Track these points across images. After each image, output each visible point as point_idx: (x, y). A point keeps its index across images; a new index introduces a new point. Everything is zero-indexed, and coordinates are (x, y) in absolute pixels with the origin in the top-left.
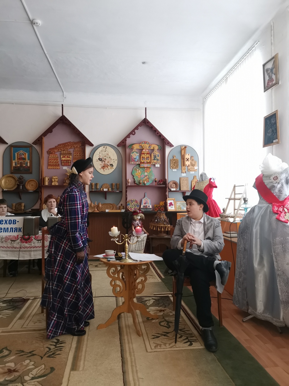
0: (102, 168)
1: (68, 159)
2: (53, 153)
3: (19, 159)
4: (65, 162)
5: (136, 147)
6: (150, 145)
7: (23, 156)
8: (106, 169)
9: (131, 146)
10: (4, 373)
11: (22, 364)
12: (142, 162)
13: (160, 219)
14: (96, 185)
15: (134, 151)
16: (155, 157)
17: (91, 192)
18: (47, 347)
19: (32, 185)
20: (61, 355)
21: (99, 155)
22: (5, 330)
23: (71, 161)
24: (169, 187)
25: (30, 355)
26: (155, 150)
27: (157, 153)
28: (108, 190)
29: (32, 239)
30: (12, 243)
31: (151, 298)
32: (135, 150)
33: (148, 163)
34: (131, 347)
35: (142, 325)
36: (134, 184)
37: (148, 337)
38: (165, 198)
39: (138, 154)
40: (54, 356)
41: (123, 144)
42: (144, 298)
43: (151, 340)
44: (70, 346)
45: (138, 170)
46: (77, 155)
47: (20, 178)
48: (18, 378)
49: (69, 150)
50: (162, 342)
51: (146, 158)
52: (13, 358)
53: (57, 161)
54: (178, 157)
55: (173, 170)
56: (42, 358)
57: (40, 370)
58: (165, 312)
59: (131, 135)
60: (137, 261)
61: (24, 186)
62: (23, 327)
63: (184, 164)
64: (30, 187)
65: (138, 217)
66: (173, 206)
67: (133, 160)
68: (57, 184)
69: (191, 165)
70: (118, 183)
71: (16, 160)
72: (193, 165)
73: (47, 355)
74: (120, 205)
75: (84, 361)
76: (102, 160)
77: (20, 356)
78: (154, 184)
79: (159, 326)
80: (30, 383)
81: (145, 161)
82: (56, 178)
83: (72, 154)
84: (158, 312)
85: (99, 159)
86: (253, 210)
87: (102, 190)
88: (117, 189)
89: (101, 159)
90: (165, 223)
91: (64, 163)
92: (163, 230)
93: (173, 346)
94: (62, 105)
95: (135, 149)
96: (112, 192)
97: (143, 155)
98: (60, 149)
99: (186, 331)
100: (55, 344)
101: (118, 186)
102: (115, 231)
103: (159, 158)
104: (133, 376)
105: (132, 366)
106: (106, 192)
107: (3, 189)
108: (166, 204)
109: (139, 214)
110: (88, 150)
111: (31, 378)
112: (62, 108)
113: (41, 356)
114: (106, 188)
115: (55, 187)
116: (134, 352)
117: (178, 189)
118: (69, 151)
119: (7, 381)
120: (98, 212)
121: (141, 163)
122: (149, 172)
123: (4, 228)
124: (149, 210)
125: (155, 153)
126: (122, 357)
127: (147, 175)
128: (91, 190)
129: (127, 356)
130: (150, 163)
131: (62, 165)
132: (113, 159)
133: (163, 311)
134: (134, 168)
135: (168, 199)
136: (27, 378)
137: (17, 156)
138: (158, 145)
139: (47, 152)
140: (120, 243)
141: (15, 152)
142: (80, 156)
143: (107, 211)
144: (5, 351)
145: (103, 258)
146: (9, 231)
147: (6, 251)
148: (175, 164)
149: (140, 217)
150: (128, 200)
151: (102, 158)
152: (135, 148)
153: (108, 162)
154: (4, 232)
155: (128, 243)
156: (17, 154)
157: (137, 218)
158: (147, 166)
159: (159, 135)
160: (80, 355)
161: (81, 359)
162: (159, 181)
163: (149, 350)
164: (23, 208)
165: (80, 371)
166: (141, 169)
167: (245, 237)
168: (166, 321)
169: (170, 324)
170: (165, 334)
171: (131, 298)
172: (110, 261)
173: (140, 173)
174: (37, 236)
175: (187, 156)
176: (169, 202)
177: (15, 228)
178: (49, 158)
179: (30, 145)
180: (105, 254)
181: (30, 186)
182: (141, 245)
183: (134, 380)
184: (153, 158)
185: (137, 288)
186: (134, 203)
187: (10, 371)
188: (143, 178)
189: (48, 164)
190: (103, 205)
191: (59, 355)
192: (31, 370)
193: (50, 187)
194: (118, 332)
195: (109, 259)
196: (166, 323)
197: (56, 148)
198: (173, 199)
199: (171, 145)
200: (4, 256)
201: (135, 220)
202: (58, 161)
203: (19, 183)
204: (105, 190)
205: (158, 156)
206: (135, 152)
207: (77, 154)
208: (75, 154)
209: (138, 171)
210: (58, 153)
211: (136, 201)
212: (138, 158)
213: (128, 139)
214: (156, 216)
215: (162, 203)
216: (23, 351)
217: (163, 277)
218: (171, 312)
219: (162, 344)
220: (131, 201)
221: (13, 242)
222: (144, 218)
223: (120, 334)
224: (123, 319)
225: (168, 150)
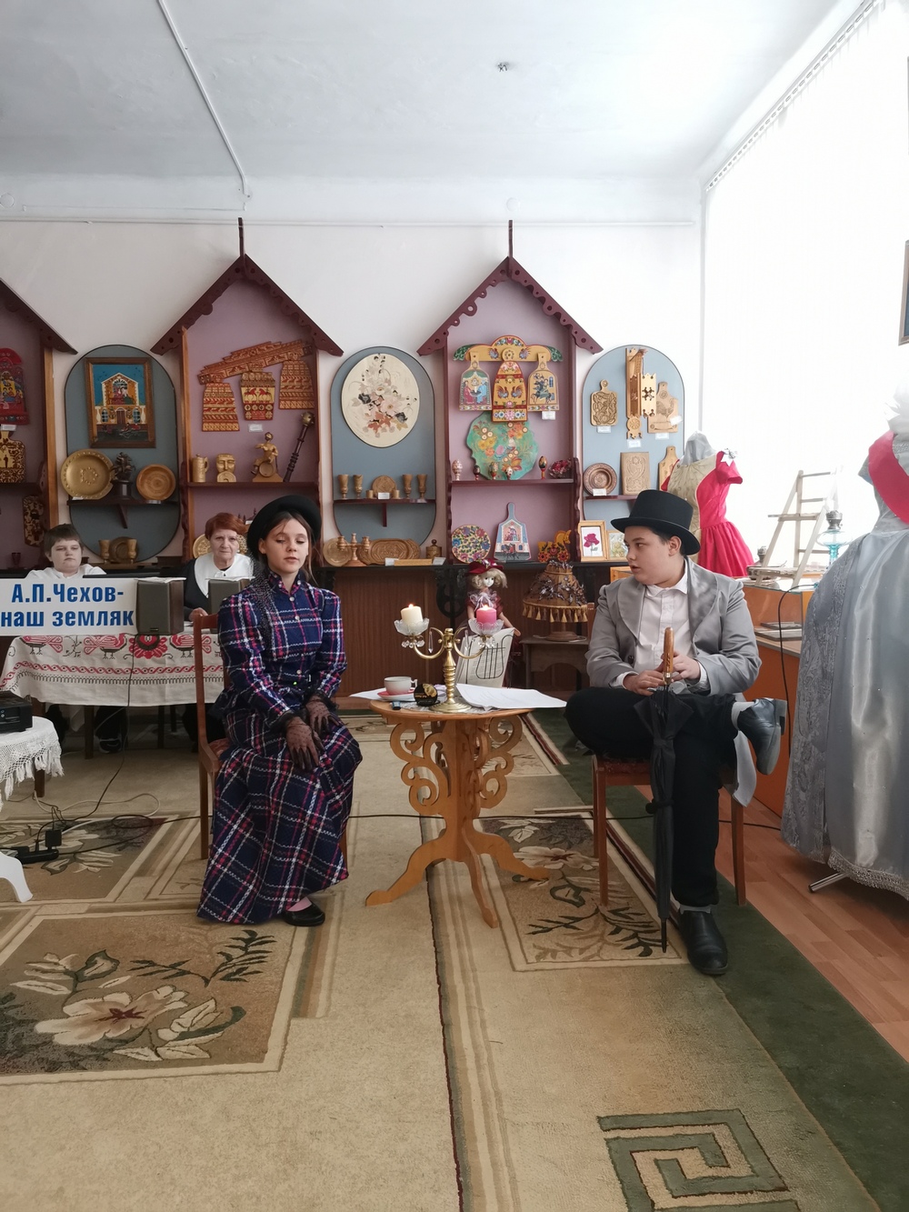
0: (370, 426)
1: (265, 398)
2: (218, 380)
3: (116, 400)
4: (255, 407)
5: (480, 355)
6: (525, 347)
7: (125, 392)
8: (384, 430)
9: (463, 353)
10: (101, 1020)
11: (151, 996)
12: (500, 403)
13: (557, 585)
14: (354, 479)
15: (471, 368)
16: (541, 385)
17: (337, 504)
18: (221, 953)
19: (158, 484)
20: (262, 975)
21: (362, 385)
22: (97, 905)
23: (272, 405)
24: (587, 485)
25: (173, 972)
26: (542, 363)
27: (547, 374)
28: (392, 495)
29: (165, 646)
30: (105, 657)
31: (525, 822)
32: (475, 365)
33: (517, 407)
34: (467, 957)
35: (500, 897)
36: (472, 478)
37: (517, 930)
38: (571, 521)
39: (486, 379)
40: (243, 977)
41: (436, 346)
42: (505, 821)
43: (525, 939)
44: (287, 950)
45: (485, 430)
46: (292, 384)
47: (119, 462)
48: (140, 1034)
49: (267, 370)
50: (558, 944)
51: (510, 390)
52: (123, 980)
53: (230, 406)
54: (617, 387)
55: (601, 429)
56: (207, 981)
57: (204, 1013)
58: (570, 861)
59: (463, 317)
60: (482, 708)
61: (132, 487)
62: (151, 896)
63: (634, 408)
64: (153, 490)
65: (486, 581)
66: (599, 545)
67: (470, 399)
68: (232, 479)
69: (658, 412)
70: (423, 475)
71: (105, 404)
72: (665, 412)
73: (220, 975)
74: (428, 543)
75: (330, 990)
76: (369, 401)
77: (144, 975)
78: (538, 475)
79: (551, 898)
80: (177, 1048)
81: (509, 401)
82: (228, 461)
83: (277, 384)
84: (549, 860)
85: (360, 397)
86: (856, 549)
87: (371, 496)
88: (420, 494)
89: (368, 396)
90: (571, 599)
91: (252, 410)
92: (564, 619)
93: (592, 956)
94: (240, 220)
95: (475, 362)
96: (404, 504)
97: (502, 383)
98: (239, 367)
99: (631, 916)
100: (243, 944)
101: (422, 483)
102: (414, 618)
103: (553, 390)
104: (473, 1037)
105: (469, 1008)
106: (384, 503)
107: (70, 497)
108: (574, 538)
109: (489, 573)
110: (326, 367)
111: (176, 1035)
112: (241, 230)
113: (203, 978)
114: (384, 490)
115: (227, 488)
116: (474, 970)
117: (615, 492)
118: (267, 373)
119: (111, 1040)
120: (361, 565)
121: (494, 407)
122: (520, 437)
123: (81, 614)
124: (522, 558)
125: (541, 373)
126: (439, 982)
127: (514, 448)
128: (336, 498)
129: (456, 979)
130: (525, 407)
131: (246, 419)
132: (404, 396)
133: (564, 857)
134: (473, 424)
135: (582, 522)
136: (165, 1034)
137: (107, 391)
138: (550, 348)
139: (199, 377)
140: (430, 654)
141: (99, 379)
142: (301, 388)
143: (389, 562)
144: (100, 961)
145: (378, 701)
146: (96, 621)
147: (91, 681)
148: (604, 408)
149: (492, 582)
150: (453, 527)
151: (370, 393)
152: (477, 359)
153: (390, 407)
154: (80, 624)
155: (456, 656)
156: (107, 387)
157: (483, 584)
158: (515, 418)
159: (552, 312)
160: (317, 974)
161: (319, 987)
162: (554, 466)
163: (520, 965)
164: (133, 554)
165: (320, 1018)
166: (496, 429)
167: (828, 637)
168: (570, 885)
169: (584, 895)
170: (570, 923)
171: (465, 819)
172: (399, 708)
173: (491, 442)
174: (179, 635)
175: (647, 383)
176: (584, 532)
177: (112, 614)
178: (203, 397)
179: (144, 356)
180: (384, 690)
181: (150, 487)
182: (493, 662)
183: (475, 1046)
184: (533, 391)
185: (482, 789)
186: (473, 536)
187: (117, 1015)
188: (503, 457)
189: (203, 416)
190: (375, 543)
191: (256, 975)
192: (177, 1014)
193: (213, 488)
194: (428, 914)
195: (397, 704)
196: (572, 892)
197: (225, 362)
198: (600, 523)
199: (593, 347)
200: (84, 694)
201: (478, 591)
202: (234, 405)
203: (116, 478)
204: (381, 496)
205: (551, 384)
206: (475, 373)
207: (293, 381)
208: (285, 381)
209: (486, 434)
210: (232, 381)
211: (481, 533)
212: (485, 391)
213: (452, 330)
214: (543, 577)
215: (562, 537)
216: (152, 964)
217: (564, 762)
218: (587, 862)
219: (558, 948)
220: (465, 530)
221: (109, 655)
222: (505, 584)
223: (435, 921)
224: (442, 879)
225: (583, 362)
